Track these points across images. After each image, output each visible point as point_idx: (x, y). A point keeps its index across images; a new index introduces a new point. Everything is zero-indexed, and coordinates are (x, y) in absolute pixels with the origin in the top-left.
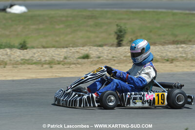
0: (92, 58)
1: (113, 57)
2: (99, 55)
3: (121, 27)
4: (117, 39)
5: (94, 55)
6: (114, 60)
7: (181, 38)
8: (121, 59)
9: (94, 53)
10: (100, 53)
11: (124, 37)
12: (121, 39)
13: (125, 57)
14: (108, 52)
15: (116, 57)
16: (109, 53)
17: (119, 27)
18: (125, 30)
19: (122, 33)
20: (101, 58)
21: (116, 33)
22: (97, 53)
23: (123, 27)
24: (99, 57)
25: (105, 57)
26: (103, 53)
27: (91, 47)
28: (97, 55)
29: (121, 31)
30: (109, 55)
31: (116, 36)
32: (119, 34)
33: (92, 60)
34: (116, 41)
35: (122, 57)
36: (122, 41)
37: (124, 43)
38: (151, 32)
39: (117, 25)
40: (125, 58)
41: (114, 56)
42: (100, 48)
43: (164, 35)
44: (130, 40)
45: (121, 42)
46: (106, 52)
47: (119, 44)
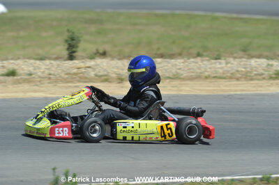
0: (20, 75)
1: (50, 74)
2: (33, 71)
3: (73, 33)
4: (68, 49)
5: (25, 72)
6: (50, 78)
8: (61, 77)
9: (26, 69)
10: (35, 69)
11: (77, 47)
12: (74, 49)
13: (67, 74)
14: (47, 67)
15: (54, 75)
17: (70, 34)
18: (78, 37)
19: (74, 42)
20: (33, 76)
21: (66, 41)
22: (31, 69)
23: (76, 34)
24: (31, 74)
25: (39, 74)
26: (39, 68)
27: (27, 60)
28: (29, 71)
29: (73, 39)
30: (47, 71)
31: (66, 46)
32: (70, 42)
33: (19, 77)
34: (65, 53)
35: (63, 75)
36: (74, 52)
37: (79, 53)
39: (68, 31)
40: (66, 76)
41: (52, 72)
42: (38, 62)
44: (95, 51)
45: (74, 54)
46: (43, 67)
47: (71, 57)
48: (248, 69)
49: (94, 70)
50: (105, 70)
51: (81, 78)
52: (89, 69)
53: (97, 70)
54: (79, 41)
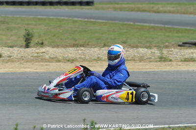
0: (3, 57)
1: (22, 57)
3: (29, 31)
4: (25, 41)
5: (6, 55)
6: (23, 59)
7: (81, 42)
9: (5, 53)
10: (11, 53)
11: (31, 40)
12: (29, 41)
13: (32, 56)
15: (24, 57)
16: (19, 53)
17: (27, 31)
18: (32, 34)
19: (30, 37)
20: (12, 57)
21: (25, 36)
22: (9, 53)
23: (31, 32)
24: (10, 57)
25: (15, 56)
26: (13, 53)
27: (3, 48)
29: (28, 35)
30: (19, 55)
31: (25, 39)
32: (27, 37)
34: (24, 43)
35: (29, 57)
36: (29, 43)
37: (31, 45)
38: (54, 36)
39: (26, 29)
40: (32, 58)
41: (23, 55)
42: (11, 49)
43: (66, 39)
44: (37, 42)
45: (29, 44)
46: (16, 52)
47: (27, 46)
48: (141, 55)
49: (48, 54)
50: (54, 54)
51: (42, 59)
52: (45, 54)
53: (49, 54)
54: (32, 36)
